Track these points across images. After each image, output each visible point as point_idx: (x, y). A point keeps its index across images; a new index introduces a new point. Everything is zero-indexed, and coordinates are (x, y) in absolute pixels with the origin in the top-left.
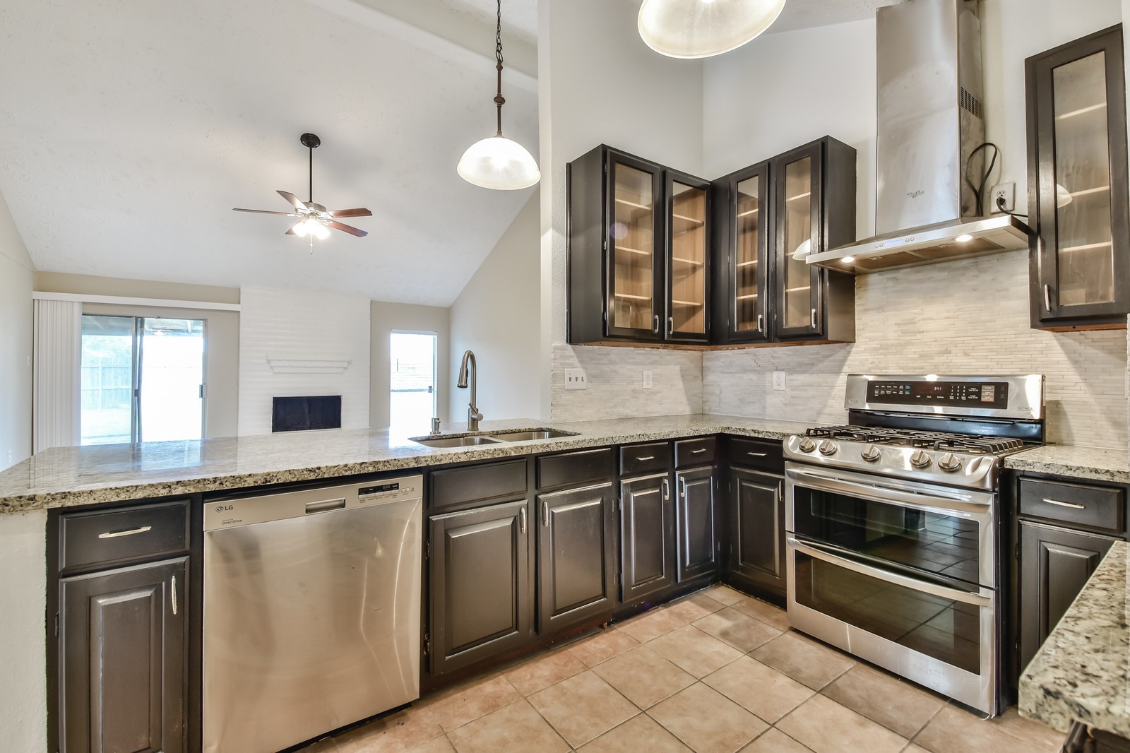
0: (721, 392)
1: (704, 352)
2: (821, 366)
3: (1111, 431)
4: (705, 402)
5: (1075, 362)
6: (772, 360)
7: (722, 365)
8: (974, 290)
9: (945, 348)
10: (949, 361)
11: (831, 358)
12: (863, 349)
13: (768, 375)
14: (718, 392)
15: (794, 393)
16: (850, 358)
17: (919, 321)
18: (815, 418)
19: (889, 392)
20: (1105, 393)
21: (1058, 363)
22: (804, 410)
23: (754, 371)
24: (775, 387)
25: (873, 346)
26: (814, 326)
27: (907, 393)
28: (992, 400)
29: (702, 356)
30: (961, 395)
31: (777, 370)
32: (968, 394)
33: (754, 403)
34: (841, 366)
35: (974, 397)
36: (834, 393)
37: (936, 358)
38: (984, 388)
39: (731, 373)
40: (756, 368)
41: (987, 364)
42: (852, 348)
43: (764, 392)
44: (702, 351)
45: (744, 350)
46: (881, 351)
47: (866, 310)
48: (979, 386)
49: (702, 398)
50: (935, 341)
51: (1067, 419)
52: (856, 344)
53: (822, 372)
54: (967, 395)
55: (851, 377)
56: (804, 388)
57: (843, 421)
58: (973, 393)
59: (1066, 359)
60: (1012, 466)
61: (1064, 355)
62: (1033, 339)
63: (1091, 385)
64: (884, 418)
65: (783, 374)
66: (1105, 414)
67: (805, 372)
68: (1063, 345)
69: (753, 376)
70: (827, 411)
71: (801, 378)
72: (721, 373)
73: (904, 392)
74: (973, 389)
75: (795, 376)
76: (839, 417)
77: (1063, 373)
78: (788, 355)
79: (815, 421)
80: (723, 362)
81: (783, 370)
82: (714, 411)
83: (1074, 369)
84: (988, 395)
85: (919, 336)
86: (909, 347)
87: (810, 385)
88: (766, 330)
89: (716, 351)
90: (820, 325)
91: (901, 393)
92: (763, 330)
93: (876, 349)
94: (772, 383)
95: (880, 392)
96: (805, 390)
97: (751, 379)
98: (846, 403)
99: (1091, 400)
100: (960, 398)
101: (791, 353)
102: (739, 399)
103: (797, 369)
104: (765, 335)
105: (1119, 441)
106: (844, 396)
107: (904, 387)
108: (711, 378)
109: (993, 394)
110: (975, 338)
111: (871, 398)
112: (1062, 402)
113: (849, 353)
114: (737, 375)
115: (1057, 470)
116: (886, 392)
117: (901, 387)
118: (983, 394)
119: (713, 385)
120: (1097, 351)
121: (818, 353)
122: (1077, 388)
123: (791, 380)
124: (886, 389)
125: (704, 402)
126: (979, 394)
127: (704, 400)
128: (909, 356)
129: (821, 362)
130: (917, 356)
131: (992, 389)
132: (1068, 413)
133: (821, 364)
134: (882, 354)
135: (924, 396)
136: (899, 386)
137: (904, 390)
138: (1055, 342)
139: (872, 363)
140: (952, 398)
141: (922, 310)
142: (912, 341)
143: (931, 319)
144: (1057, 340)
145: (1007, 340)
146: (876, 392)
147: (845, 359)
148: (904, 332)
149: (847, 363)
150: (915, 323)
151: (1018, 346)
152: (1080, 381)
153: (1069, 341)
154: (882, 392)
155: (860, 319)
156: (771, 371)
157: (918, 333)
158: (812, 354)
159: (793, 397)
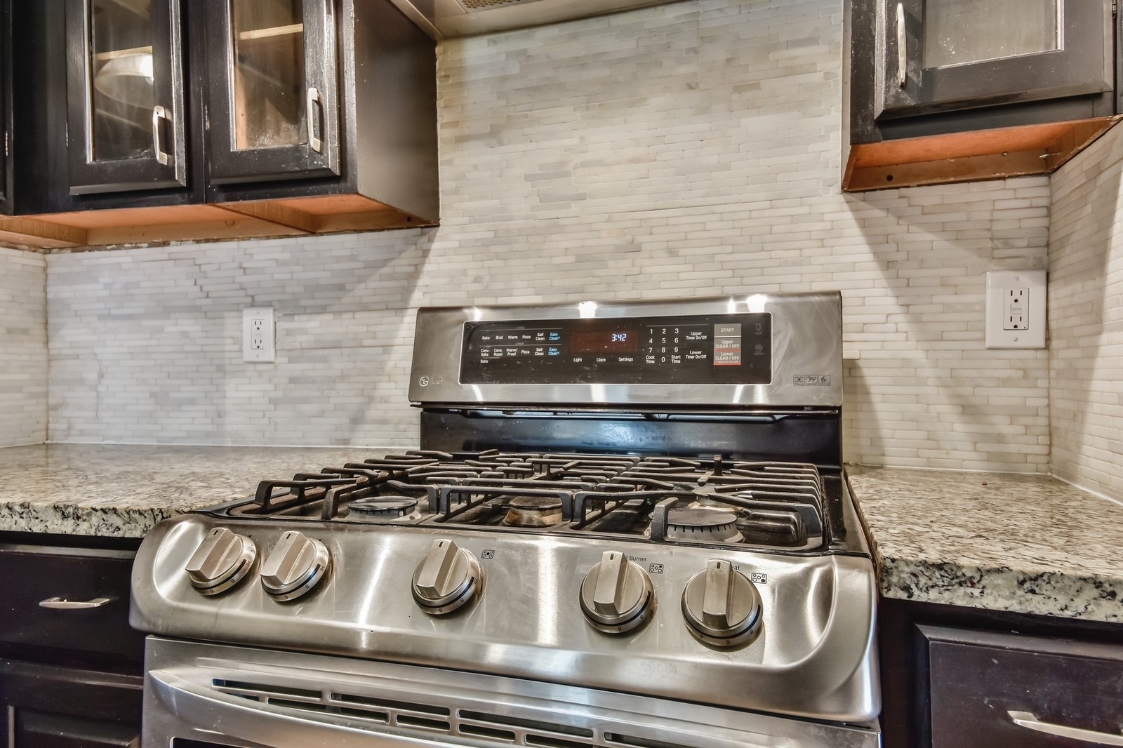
0: (101, 376)
1: (49, 257)
2: (362, 291)
3: (959, 427)
4: (55, 408)
5: (887, 264)
6: (241, 278)
7: (106, 293)
8: (690, 87)
9: (629, 237)
10: (636, 271)
11: (385, 270)
12: (456, 244)
13: (230, 320)
14: (92, 376)
15: (298, 368)
16: (427, 267)
17: (576, 168)
18: (347, 435)
19: (512, 352)
20: (946, 335)
21: (853, 267)
22: (321, 415)
23: (194, 310)
24: (249, 355)
25: (479, 235)
26: (315, 143)
27: (553, 352)
28: (736, 360)
29: (45, 269)
30: (670, 352)
31: (253, 304)
32: (687, 347)
33: (191, 402)
34: (408, 291)
35: (697, 355)
36: (390, 364)
37: (611, 264)
38: (721, 330)
39: (130, 317)
40: (199, 302)
41: (713, 274)
42: (431, 240)
43: (220, 369)
44: (49, 251)
45: (167, 249)
46: (494, 249)
47: (461, 140)
48: (708, 323)
49: (46, 395)
50: (608, 221)
51: (870, 402)
52: (440, 232)
53: (365, 308)
54: (683, 353)
55: (427, 315)
56: (320, 353)
57: (407, 440)
58: (695, 345)
59: (870, 257)
60: (907, 589)
61: (866, 248)
62: (805, 210)
63: (917, 320)
64: (500, 423)
65: (267, 317)
66: (945, 386)
67: (322, 310)
68: (863, 224)
69: (190, 325)
70: (374, 412)
71: (314, 326)
72: (100, 317)
73: (546, 350)
74: (696, 336)
75: (301, 322)
76: (402, 427)
77: (863, 293)
78: (283, 263)
79: (346, 442)
80: (107, 286)
81: (268, 305)
82: (82, 433)
83: (884, 283)
84: (727, 351)
85: (575, 208)
86: (554, 237)
87: (337, 346)
88: (180, 160)
89: (86, 254)
90: (333, 145)
91: (539, 352)
92: (171, 161)
93: (485, 244)
94: (241, 344)
95: (491, 354)
96: (324, 360)
97: (185, 334)
98: (414, 388)
99: (918, 355)
100: (669, 359)
101: (286, 256)
102: (153, 395)
103: (303, 303)
104: (180, 178)
105: (975, 450)
106: (409, 371)
107: (547, 335)
108: (70, 334)
109: (738, 346)
110: (690, 211)
111: (472, 371)
112: (860, 363)
113: (425, 254)
114: (147, 323)
115: (1063, 600)
116: (505, 352)
117: (540, 337)
118: (717, 346)
119: (77, 357)
120: (930, 237)
121: (353, 258)
122: (891, 326)
123: (289, 333)
124: (505, 344)
125: (50, 408)
126: (707, 347)
127: (52, 401)
128: (557, 260)
129: (361, 279)
130: (571, 259)
131: (734, 330)
132: (873, 390)
133: (362, 286)
134: (497, 256)
135: (589, 359)
136: (534, 335)
137: (547, 344)
138: (848, 217)
139: (477, 280)
140: (650, 360)
141: (582, 138)
142: (562, 222)
143: (601, 163)
144: (853, 210)
145: (754, 214)
146: (484, 353)
147: (415, 274)
148: (545, 199)
149: (422, 281)
150: (567, 174)
151: (775, 229)
152: (897, 309)
153: (878, 213)
154: (498, 353)
155: (450, 162)
156: (238, 308)
157: (573, 200)
158: (339, 259)
159: (293, 380)
